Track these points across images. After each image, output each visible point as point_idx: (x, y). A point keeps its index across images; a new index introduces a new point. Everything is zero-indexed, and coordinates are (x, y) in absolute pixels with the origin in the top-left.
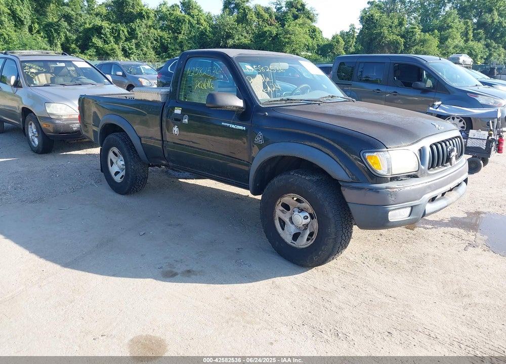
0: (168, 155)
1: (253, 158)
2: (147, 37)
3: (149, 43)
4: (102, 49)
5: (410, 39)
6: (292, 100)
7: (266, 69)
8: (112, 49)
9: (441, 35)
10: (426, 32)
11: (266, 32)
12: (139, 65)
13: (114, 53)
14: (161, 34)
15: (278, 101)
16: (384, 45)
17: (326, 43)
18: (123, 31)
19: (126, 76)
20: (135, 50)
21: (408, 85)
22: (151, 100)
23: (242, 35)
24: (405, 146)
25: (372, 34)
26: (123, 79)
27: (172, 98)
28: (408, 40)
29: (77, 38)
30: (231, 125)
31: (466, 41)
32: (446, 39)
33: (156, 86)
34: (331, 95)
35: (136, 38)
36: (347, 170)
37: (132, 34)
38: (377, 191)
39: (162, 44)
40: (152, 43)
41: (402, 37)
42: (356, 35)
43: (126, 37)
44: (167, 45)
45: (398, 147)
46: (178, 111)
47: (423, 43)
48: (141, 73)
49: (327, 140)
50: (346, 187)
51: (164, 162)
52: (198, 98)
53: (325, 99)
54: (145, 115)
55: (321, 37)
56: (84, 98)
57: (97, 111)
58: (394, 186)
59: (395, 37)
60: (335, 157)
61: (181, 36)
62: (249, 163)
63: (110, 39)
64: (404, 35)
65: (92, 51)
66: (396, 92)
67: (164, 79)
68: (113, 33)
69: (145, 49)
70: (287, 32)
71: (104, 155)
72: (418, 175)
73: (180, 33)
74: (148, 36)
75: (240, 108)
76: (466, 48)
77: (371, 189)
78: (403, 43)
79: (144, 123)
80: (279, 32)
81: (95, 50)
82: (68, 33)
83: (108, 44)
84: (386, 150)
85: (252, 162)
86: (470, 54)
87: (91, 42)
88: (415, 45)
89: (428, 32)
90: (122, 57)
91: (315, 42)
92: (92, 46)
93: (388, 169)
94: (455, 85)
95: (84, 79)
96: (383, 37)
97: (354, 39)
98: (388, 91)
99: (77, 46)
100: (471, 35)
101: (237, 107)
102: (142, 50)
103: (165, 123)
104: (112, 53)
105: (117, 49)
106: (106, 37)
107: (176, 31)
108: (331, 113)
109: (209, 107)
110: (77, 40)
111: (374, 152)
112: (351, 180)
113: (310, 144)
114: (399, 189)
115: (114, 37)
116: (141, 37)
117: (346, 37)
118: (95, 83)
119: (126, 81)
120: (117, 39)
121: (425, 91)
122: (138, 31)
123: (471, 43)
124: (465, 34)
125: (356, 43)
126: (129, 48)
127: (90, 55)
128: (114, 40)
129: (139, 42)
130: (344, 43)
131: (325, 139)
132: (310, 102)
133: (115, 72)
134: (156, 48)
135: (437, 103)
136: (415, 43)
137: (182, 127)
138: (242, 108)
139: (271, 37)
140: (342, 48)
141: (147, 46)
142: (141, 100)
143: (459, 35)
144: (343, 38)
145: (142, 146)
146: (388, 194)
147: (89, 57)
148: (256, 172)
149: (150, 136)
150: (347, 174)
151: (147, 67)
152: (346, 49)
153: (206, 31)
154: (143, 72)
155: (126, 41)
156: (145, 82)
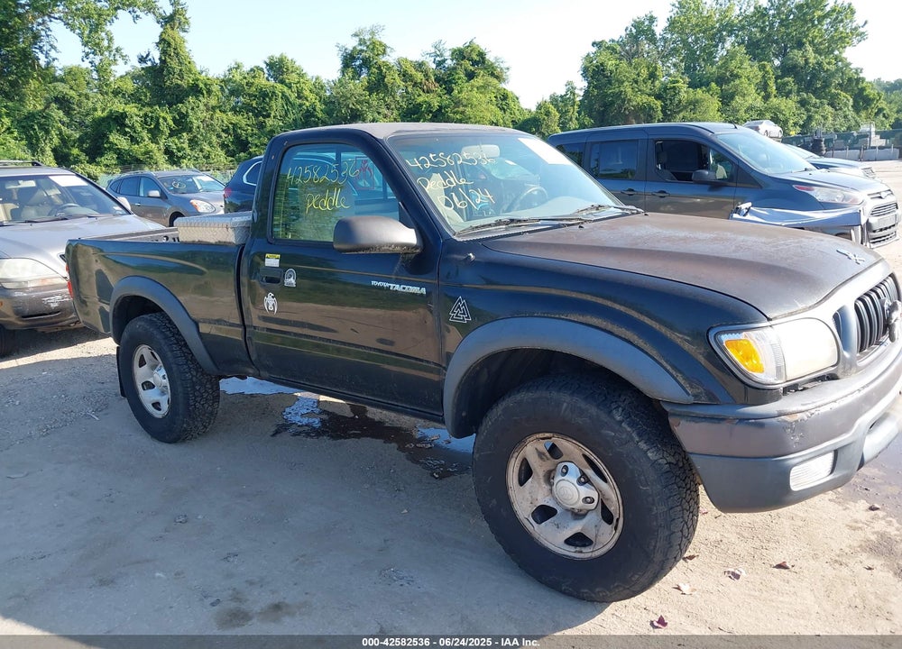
0: (259, 356)
1: (449, 356)
2: (210, 128)
3: (214, 138)
4: (128, 152)
5: (671, 100)
6: (519, 221)
7: (456, 159)
8: (147, 153)
9: (722, 90)
10: (696, 88)
11: (420, 105)
12: (191, 177)
13: (151, 158)
14: (235, 119)
15: (490, 225)
16: (627, 112)
17: (527, 116)
18: (165, 119)
19: (167, 198)
20: (188, 151)
21: (683, 177)
22: (213, 241)
23: (379, 113)
24: (805, 310)
25: (607, 95)
26: (161, 203)
27: (259, 235)
28: (668, 102)
29: (80, 136)
30: (392, 285)
31: (766, 98)
32: (732, 97)
33: (222, 212)
34: (596, 204)
35: (190, 130)
36: (680, 378)
37: (182, 124)
38: (758, 422)
39: (237, 138)
40: (219, 136)
41: (658, 97)
42: (578, 99)
43: (171, 130)
44: (247, 138)
45: (791, 314)
46: (272, 261)
47: (694, 106)
48: (196, 190)
49: (622, 309)
50: (680, 415)
51: (251, 371)
52: (314, 229)
53: (584, 214)
54: (202, 273)
55: (517, 108)
56: (76, 246)
57: (106, 272)
58: (794, 409)
59: (645, 99)
60: (647, 347)
61: (270, 122)
62: (441, 366)
63: (141, 134)
64: (660, 94)
65: (110, 158)
66: (664, 192)
67: (237, 197)
68: (146, 123)
69: (207, 148)
70: (458, 103)
71: (125, 360)
72: (839, 374)
73: (269, 116)
74: (212, 125)
75: (409, 246)
76: (767, 110)
77: (744, 420)
78: (660, 108)
79: (202, 289)
80: (444, 103)
81: (115, 156)
82: (62, 127)
83: (138, 143)
84: (768, 323)
85: (448, 365)
86: (775, 120)
87: (108, 142)
88: (681, 111)
89: (700, 86)
90: (165, 166)
91: (507, 116)
92: (110, 149)
93: (778, 369)
94: (767, 171)
95: (75, 208)
96: (623, 101)
97: (576, 107)
98: (649, 190)
99: (82, 151)
100: (773, 88)
101: (402, 245)
102: (201, 151)
103: (246, 288)
104: (148, 159)
105: (155, 151)
106: (135, 132)
107: (261, 113)
108: (615, 245)
109: (341, 251)
110: (81, 140)
111: (739, 331)
112: (691, 399)
113: (581, 319)
114: (808, 414)
115: (150, 131)
116: (198, 127)
117: (560, 104)
118: (95, 213)
119: (168, 207)
120: (155, 133)
121: (716, 185)
122: (192, 118)
123: (774, 101)
124: (763, 87)
125: (579, 113)
126: (178, 148)
127: (107, 166)
128: (149, 135)
129: (195, 137)
130: (558, 115)
131: (617, 307)
132: (557, 223)
133: (146, 191)
134: (228, 146)
135: (744, 206)
136: (680, 107)
137: (284, 294)
138: (415, 247)
139: (431, 112)
140: (556, 124)
141: (210, 143)
142: (193, 243)
143: (752, 89)
144: (556, 106)
145: (202, 339)
146: (784, 428)
147: (104, 169)
148: (458, 387)
149: (216, 318)
150: (682, 386)
151: (206, 179)
152: (563, 126)
153: (315, 110)
154: (199, 187)
155: (171, 135)
156: (202, 207)
